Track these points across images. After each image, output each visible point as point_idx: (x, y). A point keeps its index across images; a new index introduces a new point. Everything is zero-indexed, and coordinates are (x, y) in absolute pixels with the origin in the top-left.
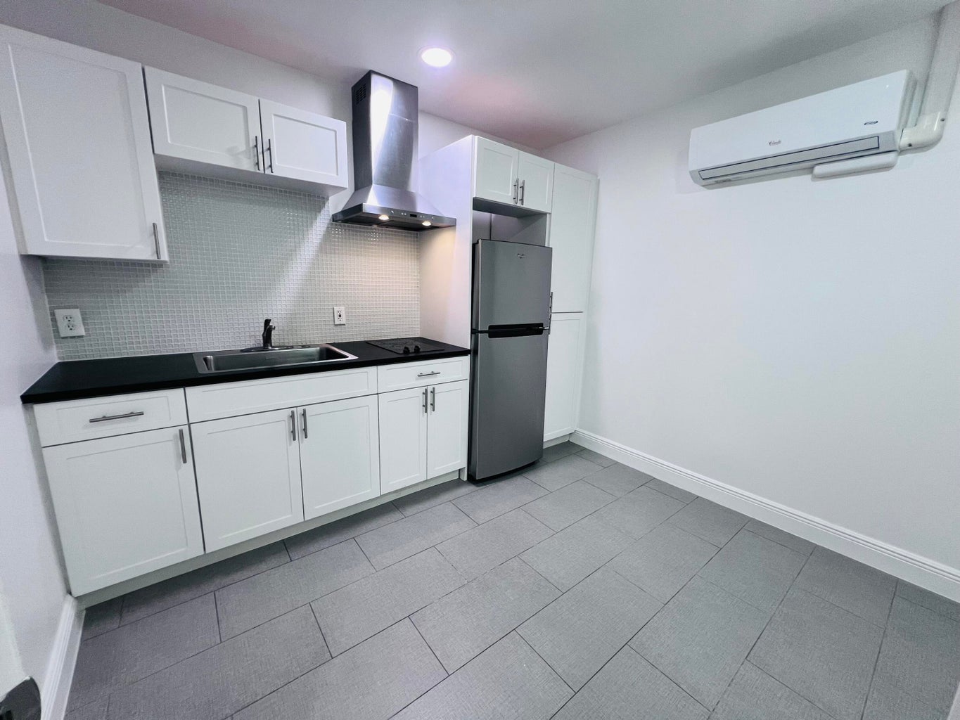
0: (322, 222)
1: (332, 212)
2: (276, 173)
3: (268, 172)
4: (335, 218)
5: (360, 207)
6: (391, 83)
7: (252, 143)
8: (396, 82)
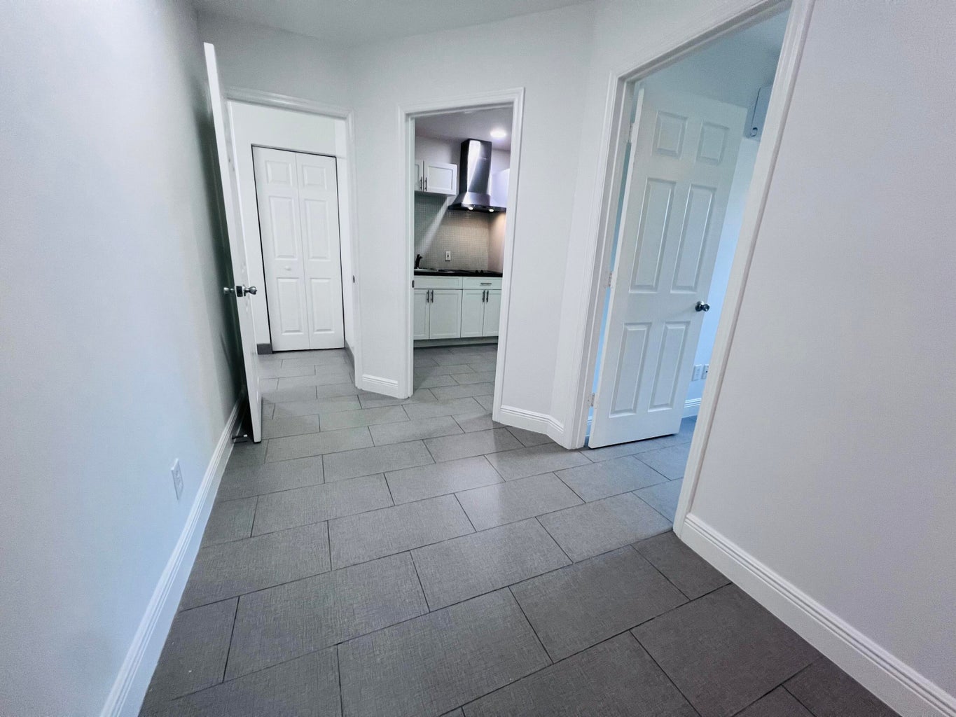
0: (443, 210)
1: (448, 205)
2: (428, 191)
3: (425, 191)
4: (449, 208)
5: (460, 204)
6: (479, 143)
7: (420, 179)
8: (482, 142)
